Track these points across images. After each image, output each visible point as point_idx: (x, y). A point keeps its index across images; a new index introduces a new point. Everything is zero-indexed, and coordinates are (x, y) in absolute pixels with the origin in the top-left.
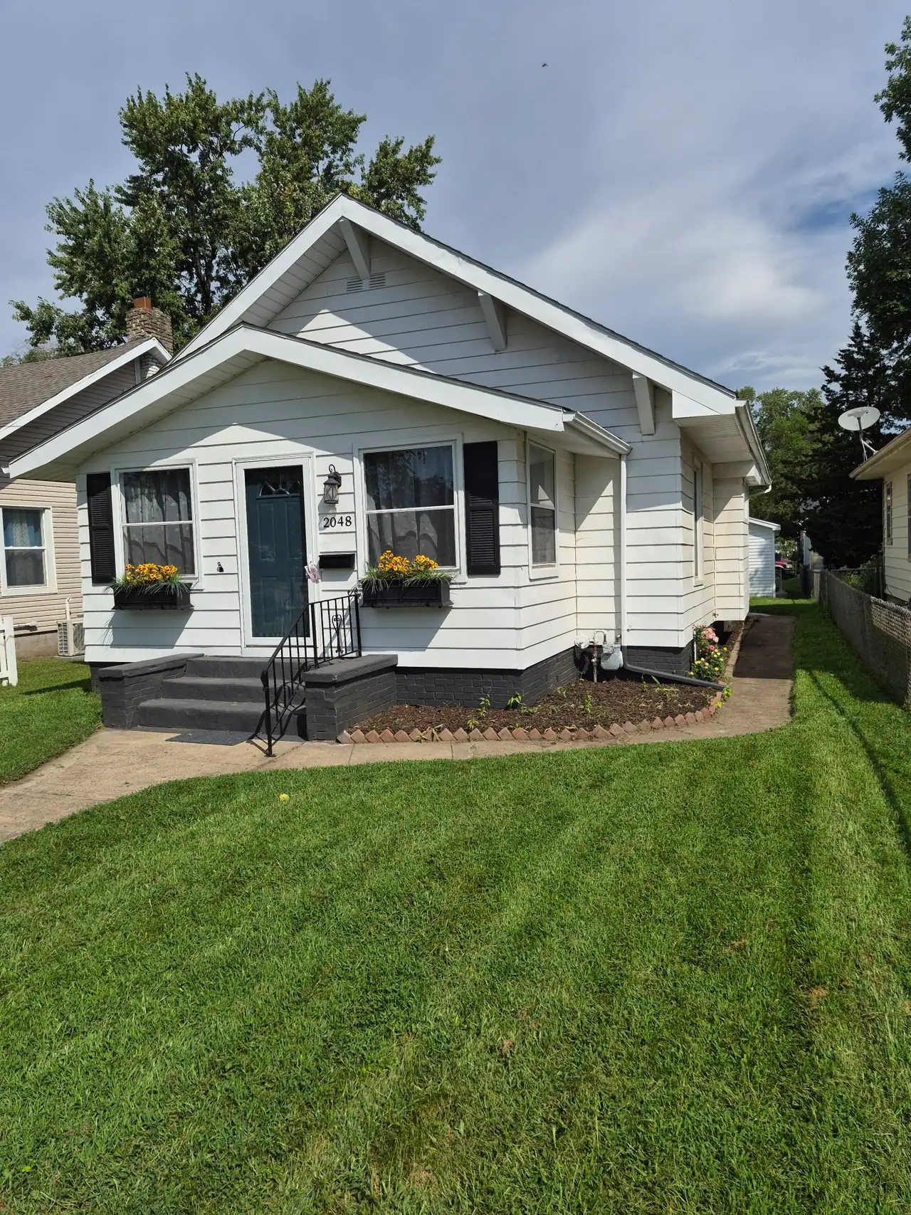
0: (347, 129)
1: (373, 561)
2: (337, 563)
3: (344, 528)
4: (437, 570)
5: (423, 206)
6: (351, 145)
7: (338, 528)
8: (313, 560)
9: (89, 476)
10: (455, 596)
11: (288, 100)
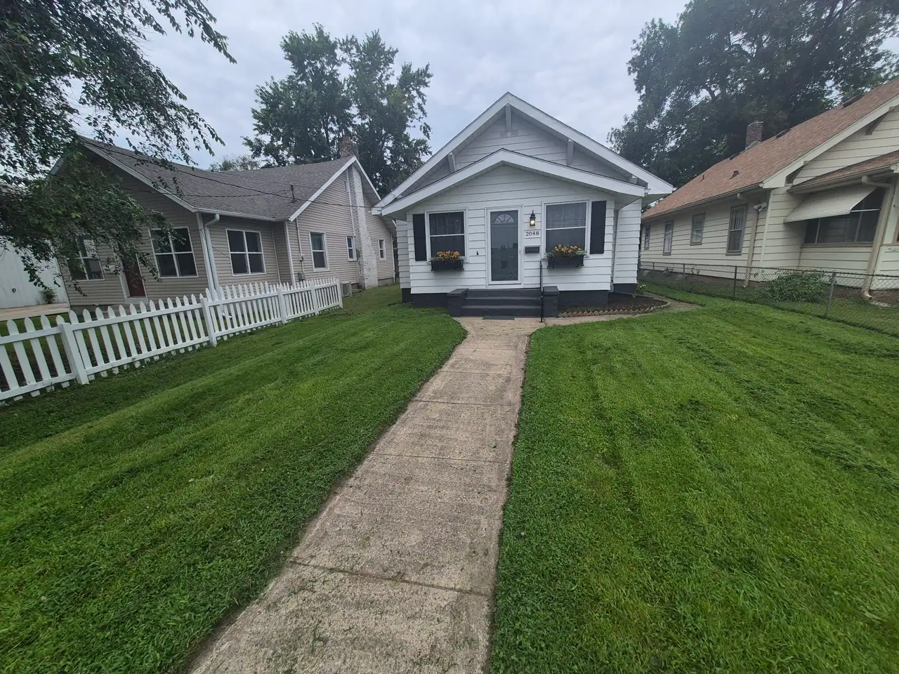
0: (389, 57)
1: (547, 250)
2: (532, 250)
3: (536, 236)
4: (580, 252)
5: (425, 98)
6: (391, 65)
7: (532, 236)
8: (521, 248)
9: (414, 216)
10: (586, 262)
11: (362, 40)
